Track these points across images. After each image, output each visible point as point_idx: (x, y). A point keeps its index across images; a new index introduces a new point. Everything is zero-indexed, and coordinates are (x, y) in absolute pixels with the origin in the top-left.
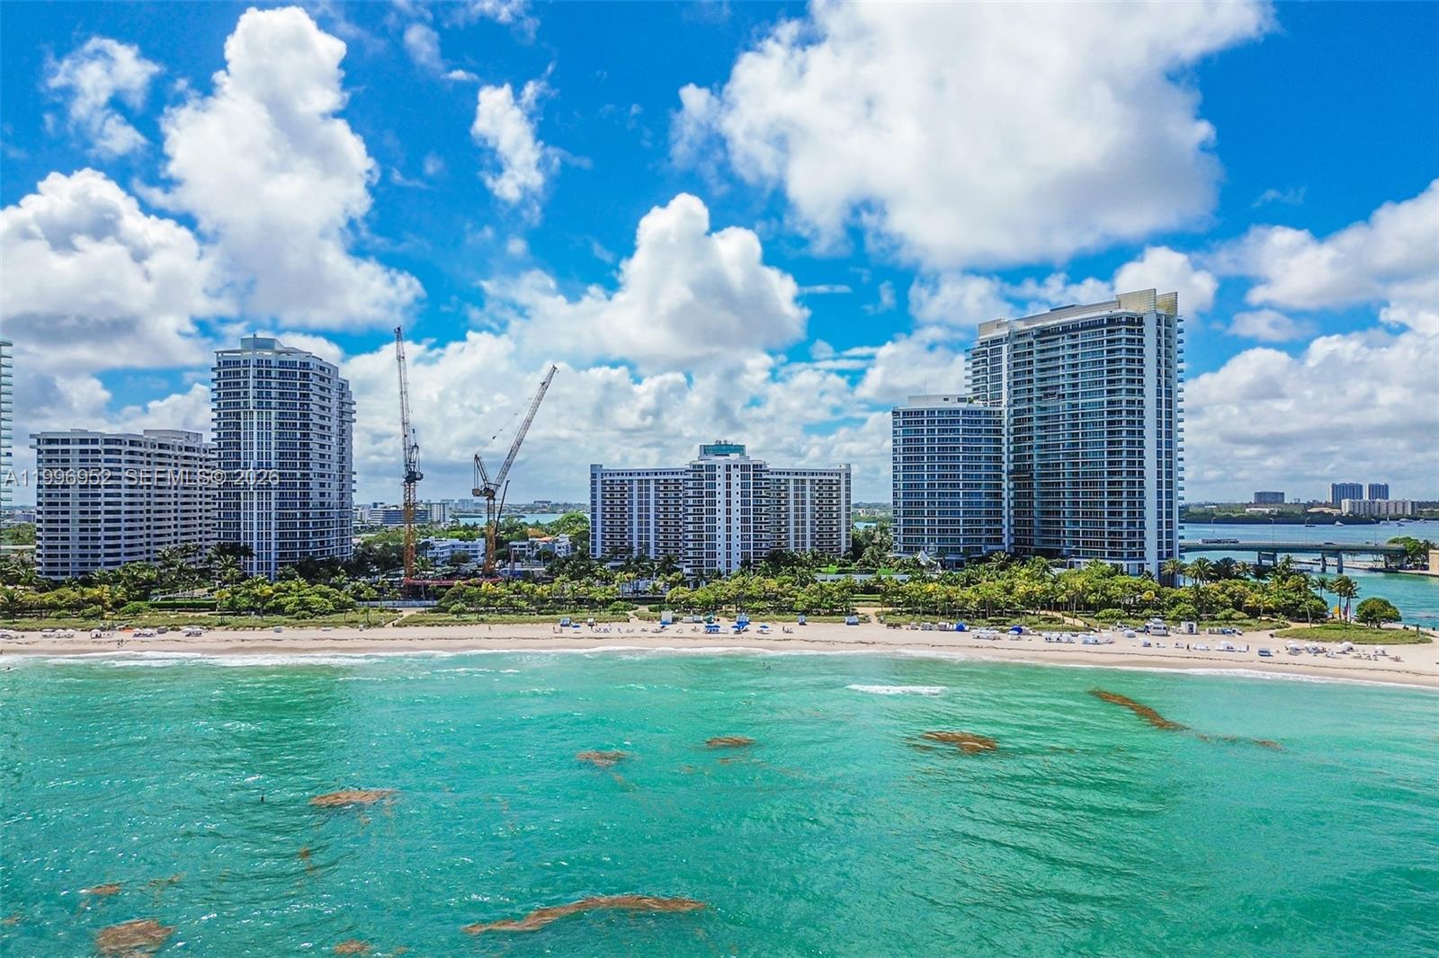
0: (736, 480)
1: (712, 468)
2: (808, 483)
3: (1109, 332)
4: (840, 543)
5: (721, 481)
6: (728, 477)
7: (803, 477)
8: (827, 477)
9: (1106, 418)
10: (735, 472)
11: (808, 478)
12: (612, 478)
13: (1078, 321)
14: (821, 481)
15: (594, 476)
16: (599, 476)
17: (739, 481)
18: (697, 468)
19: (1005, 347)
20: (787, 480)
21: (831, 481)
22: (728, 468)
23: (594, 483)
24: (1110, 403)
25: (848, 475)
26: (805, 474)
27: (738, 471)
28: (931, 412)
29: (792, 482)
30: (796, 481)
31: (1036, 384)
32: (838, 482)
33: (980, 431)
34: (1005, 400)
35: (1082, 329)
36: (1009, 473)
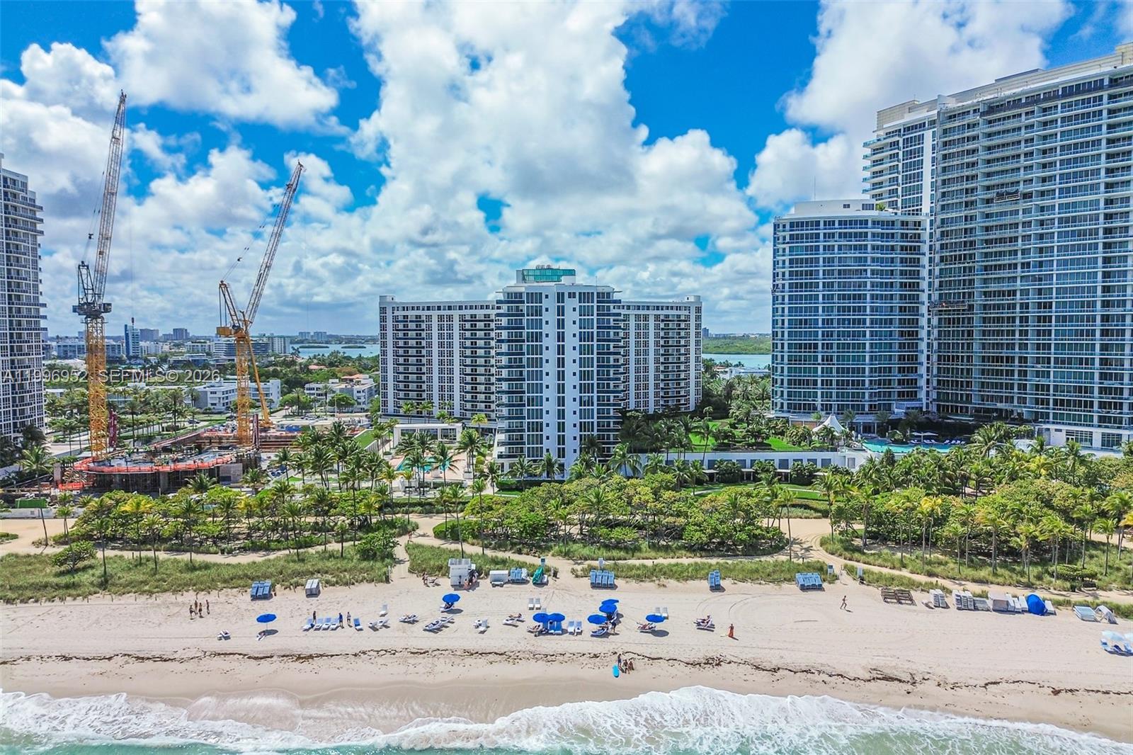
0: (571, 316)
1: (536, 297)
2: (652, 320)
3: (1111, 97)
4: (688, 393)
5: (550, 317)
6: (561, 311)
7: (646, 312)
8: (675, 312)
9: (1102, 224)
10: (570, 304)
11: (652, 313)
12: (405, 313)
13: (1057, 85)
14: (667, 316)
15: (383, 310)
16: (389, 311)
17: (577, 318)
18: (513, 298)
19: (928, 134)
20: (627, 316)
21: (679, 316)
22: (560, 297)
23: (383, 319)
24: (1109, 202)
25: (699, 310)
26: (648, 308)
27: (575, 303)
28: (829, 223)
29: (632, 319)
30: (637, 317)
31: (982, 182)
32: (687, 319)
33: (893, 248)
34: (926, 208)
35: (1064, 95)
36: (932, 305)
